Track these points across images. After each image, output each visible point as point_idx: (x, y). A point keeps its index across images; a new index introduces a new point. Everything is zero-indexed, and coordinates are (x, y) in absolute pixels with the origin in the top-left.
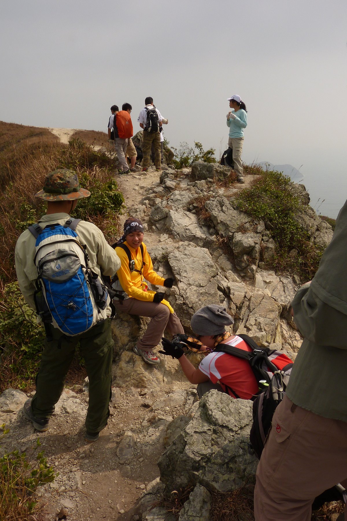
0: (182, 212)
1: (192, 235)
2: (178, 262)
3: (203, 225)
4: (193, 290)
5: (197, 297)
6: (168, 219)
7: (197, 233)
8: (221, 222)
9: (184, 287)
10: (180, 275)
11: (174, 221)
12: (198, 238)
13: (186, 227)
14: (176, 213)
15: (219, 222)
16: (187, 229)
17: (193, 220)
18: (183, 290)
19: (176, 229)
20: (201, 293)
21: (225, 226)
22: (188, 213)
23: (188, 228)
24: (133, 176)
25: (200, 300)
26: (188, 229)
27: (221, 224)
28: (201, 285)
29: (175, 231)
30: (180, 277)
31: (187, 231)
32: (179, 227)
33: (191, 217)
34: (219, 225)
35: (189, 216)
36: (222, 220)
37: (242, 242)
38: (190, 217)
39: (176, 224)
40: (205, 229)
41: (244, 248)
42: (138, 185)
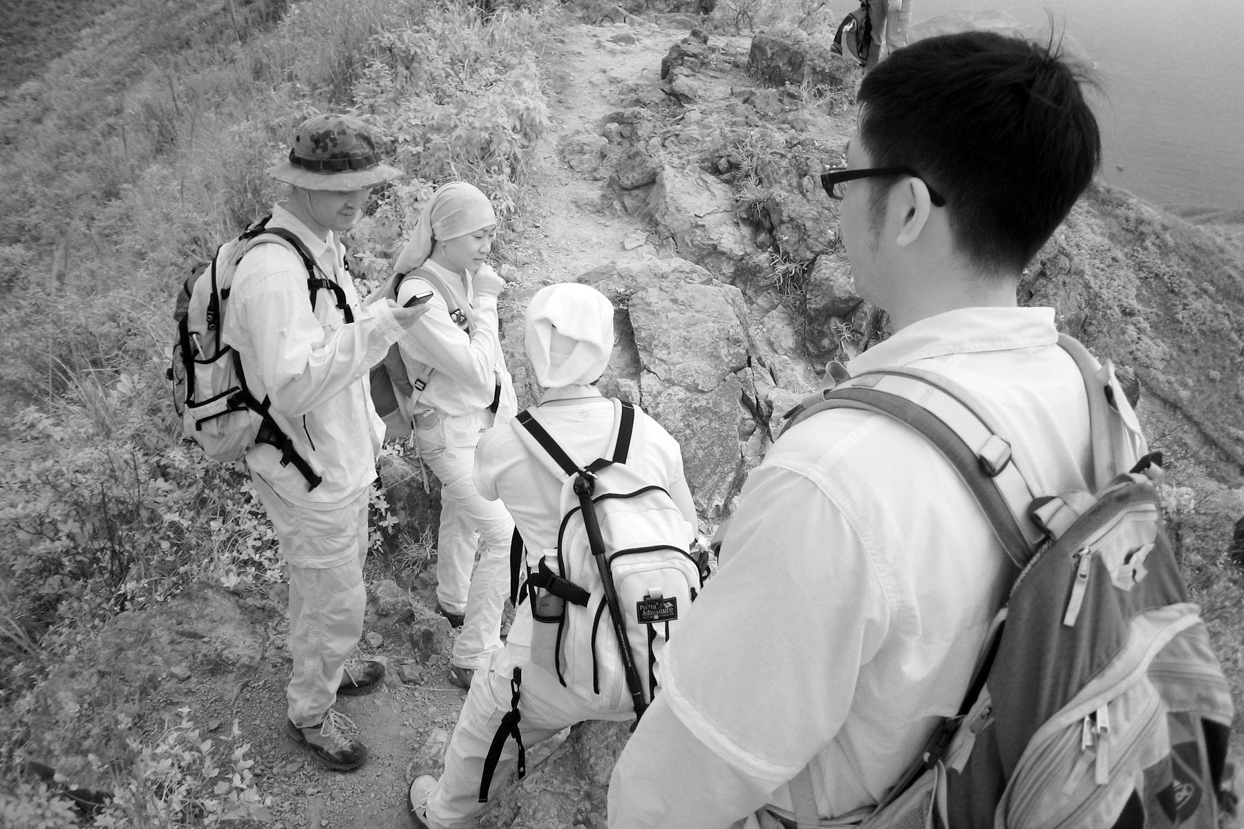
0: (697, 176)
1: (710, 242)
2: (651, 317)
3: (743, 219)
4: (675, 399)
5: (684, 417)
6: (655, 188)
7: (722, 241)
8: (792, 220)
9: (654, 389)
10: (651, 353)
11: (668, 200)
12: (723, 253)
13: (698, 219)
14: (679, 175)
15: (785, 219)
16: (697, 226)
17: (719, 202)
18: (650, 394)
19: (670, 222)
20: (696, 409)
21: (800, 231)
22: (711, 179)
23: (700, 223)
24: (598, 42)
25: (688, 426)
26: (703, 226)
27: (789, 226)
28: (700, 387)
29: (666, 226)
30: (649, 358)
31: (698, 232)
32: (680, 217)
33: (717, 192)
34: (783, 227)
35: (711, 189)
36: (793, 215)
37: (832, 283)
38: (714, 190)
39: (672, 209)
40: (746, 230)
41: (833, 302)
42: (604, 72)
